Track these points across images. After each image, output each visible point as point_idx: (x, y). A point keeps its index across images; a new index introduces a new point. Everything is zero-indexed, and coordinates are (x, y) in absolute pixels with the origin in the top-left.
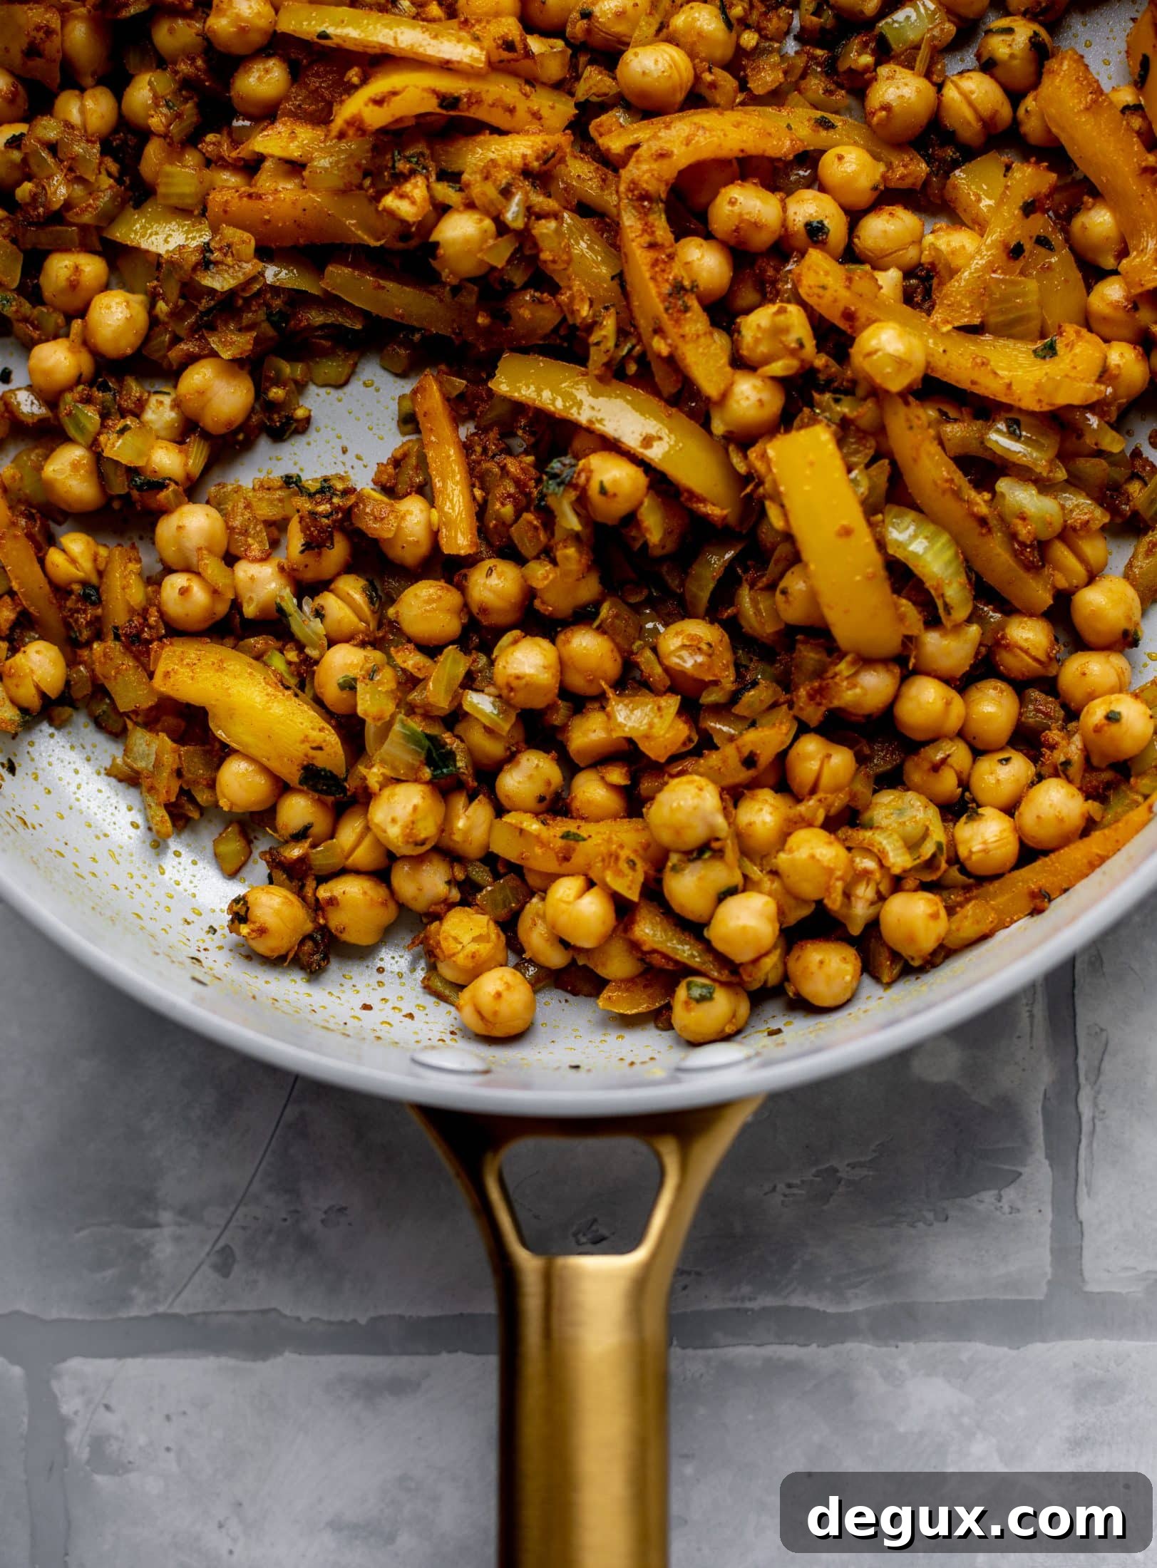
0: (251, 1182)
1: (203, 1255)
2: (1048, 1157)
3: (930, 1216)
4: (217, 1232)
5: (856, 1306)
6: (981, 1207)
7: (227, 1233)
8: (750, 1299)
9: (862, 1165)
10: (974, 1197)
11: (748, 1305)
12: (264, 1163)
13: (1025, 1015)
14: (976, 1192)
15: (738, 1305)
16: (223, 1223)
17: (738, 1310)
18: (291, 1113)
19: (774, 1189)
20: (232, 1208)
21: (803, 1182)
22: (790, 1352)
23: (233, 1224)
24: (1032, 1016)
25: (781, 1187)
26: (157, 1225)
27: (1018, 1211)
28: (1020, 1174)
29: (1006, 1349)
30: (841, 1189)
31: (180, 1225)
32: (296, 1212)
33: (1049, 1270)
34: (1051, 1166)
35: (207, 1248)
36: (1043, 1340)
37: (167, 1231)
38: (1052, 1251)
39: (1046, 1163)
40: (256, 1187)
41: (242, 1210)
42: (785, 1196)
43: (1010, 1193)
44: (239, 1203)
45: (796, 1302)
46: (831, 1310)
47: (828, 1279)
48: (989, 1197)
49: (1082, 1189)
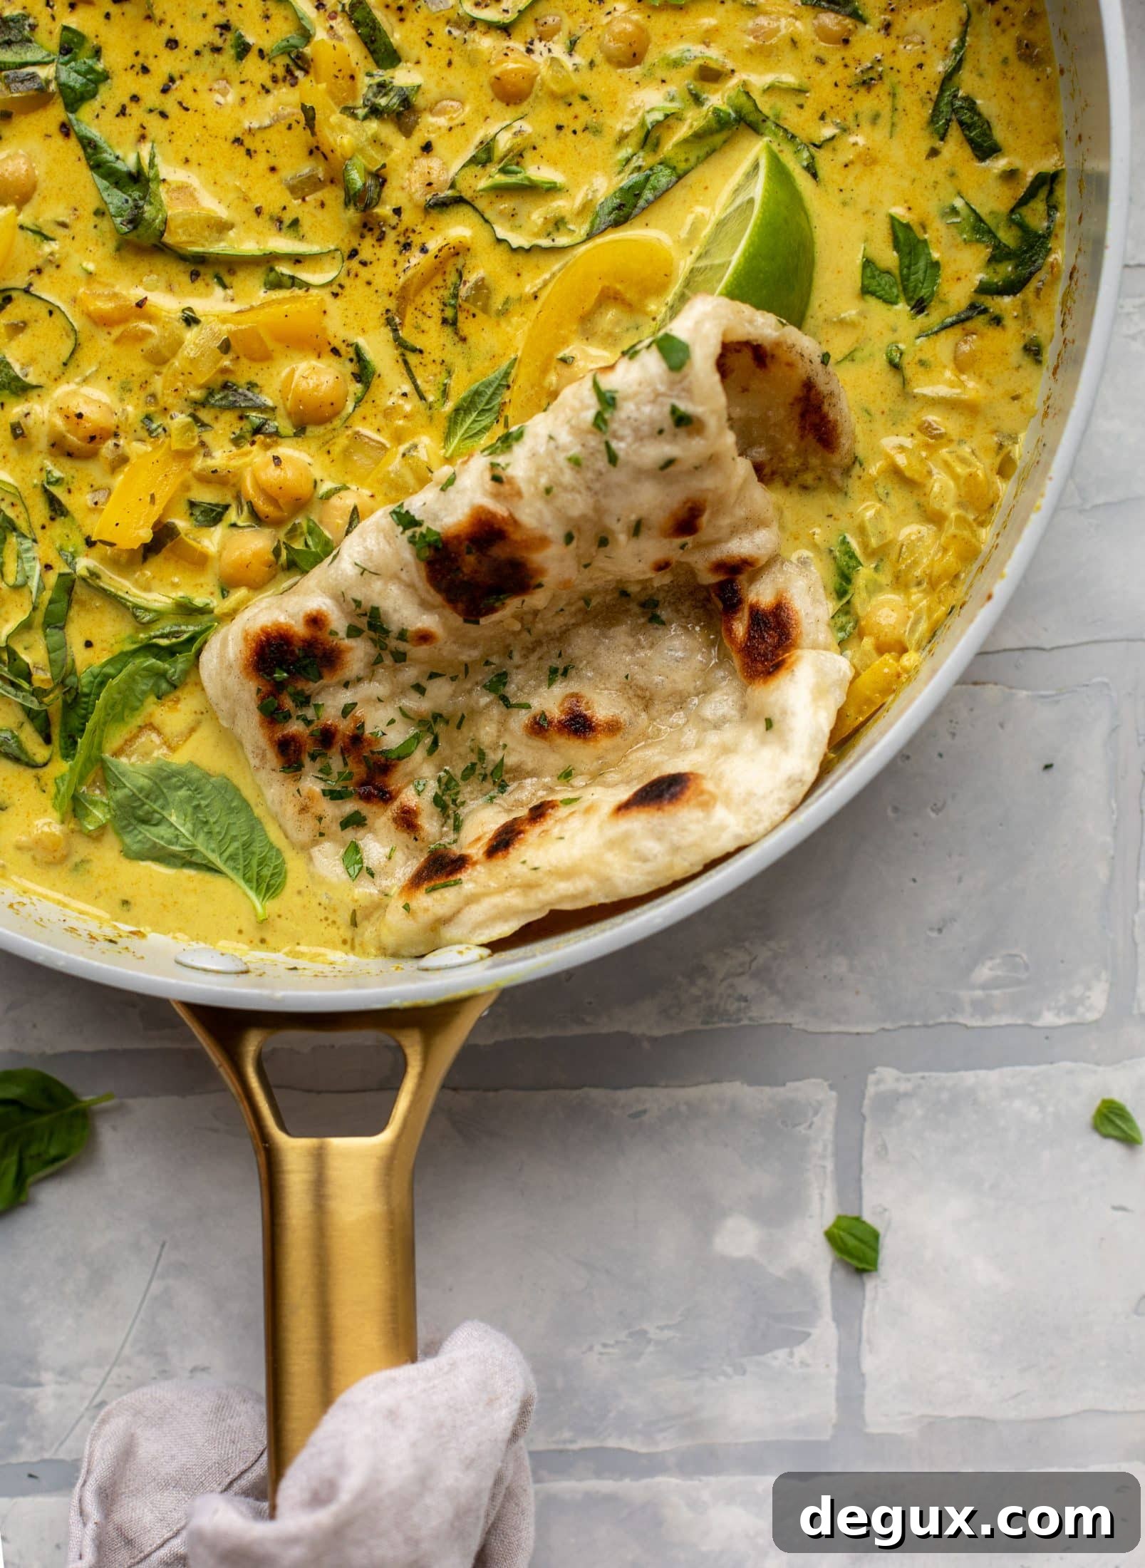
0: (122, 1348)
1: (82, 1409)
2: (836, 1319)
3: (729, 1370)
4: (97, 1388)
5: (664, 1447)
6: (775, 1363)
7: (104, 1390)
8: (571, 1442)
9: (668, 1327)
10: (769, 1355)
11: (570, 1446)
12: (134, 1332)
13: (816, 1198)
14: (771, 1350)
15: (561, 1447)
16: (99, 1382)
17: (561, 1451)
18: (156, 1287)
19: (591, 1348)
20: (107, 1368)
21: (617, 1342)
22: (606, 1485)
23: (110, 1382)
24: (822, 1198)
25: (598, 1348)
26: (40, 1384)
27: (808, 1366)
28: (809, 1335)
30: (651, 1348)
31: (61, 1384)
32: (165, 1371)
33: (834, 1415)
34: (837, 1327)
35: (86, 1404)
37: (50, 1389)
38: (838, 1399)
39: (833, 1325)
40: (127, 1351)
41: (116, 1370)
42: (601, 1354)
43: (801, 1352)
44: (114, 1364)
45: (612, 1443)
46: (643, 1450)
47: (640, 1426)
48: (782, 1353)
49: (865, 1346)
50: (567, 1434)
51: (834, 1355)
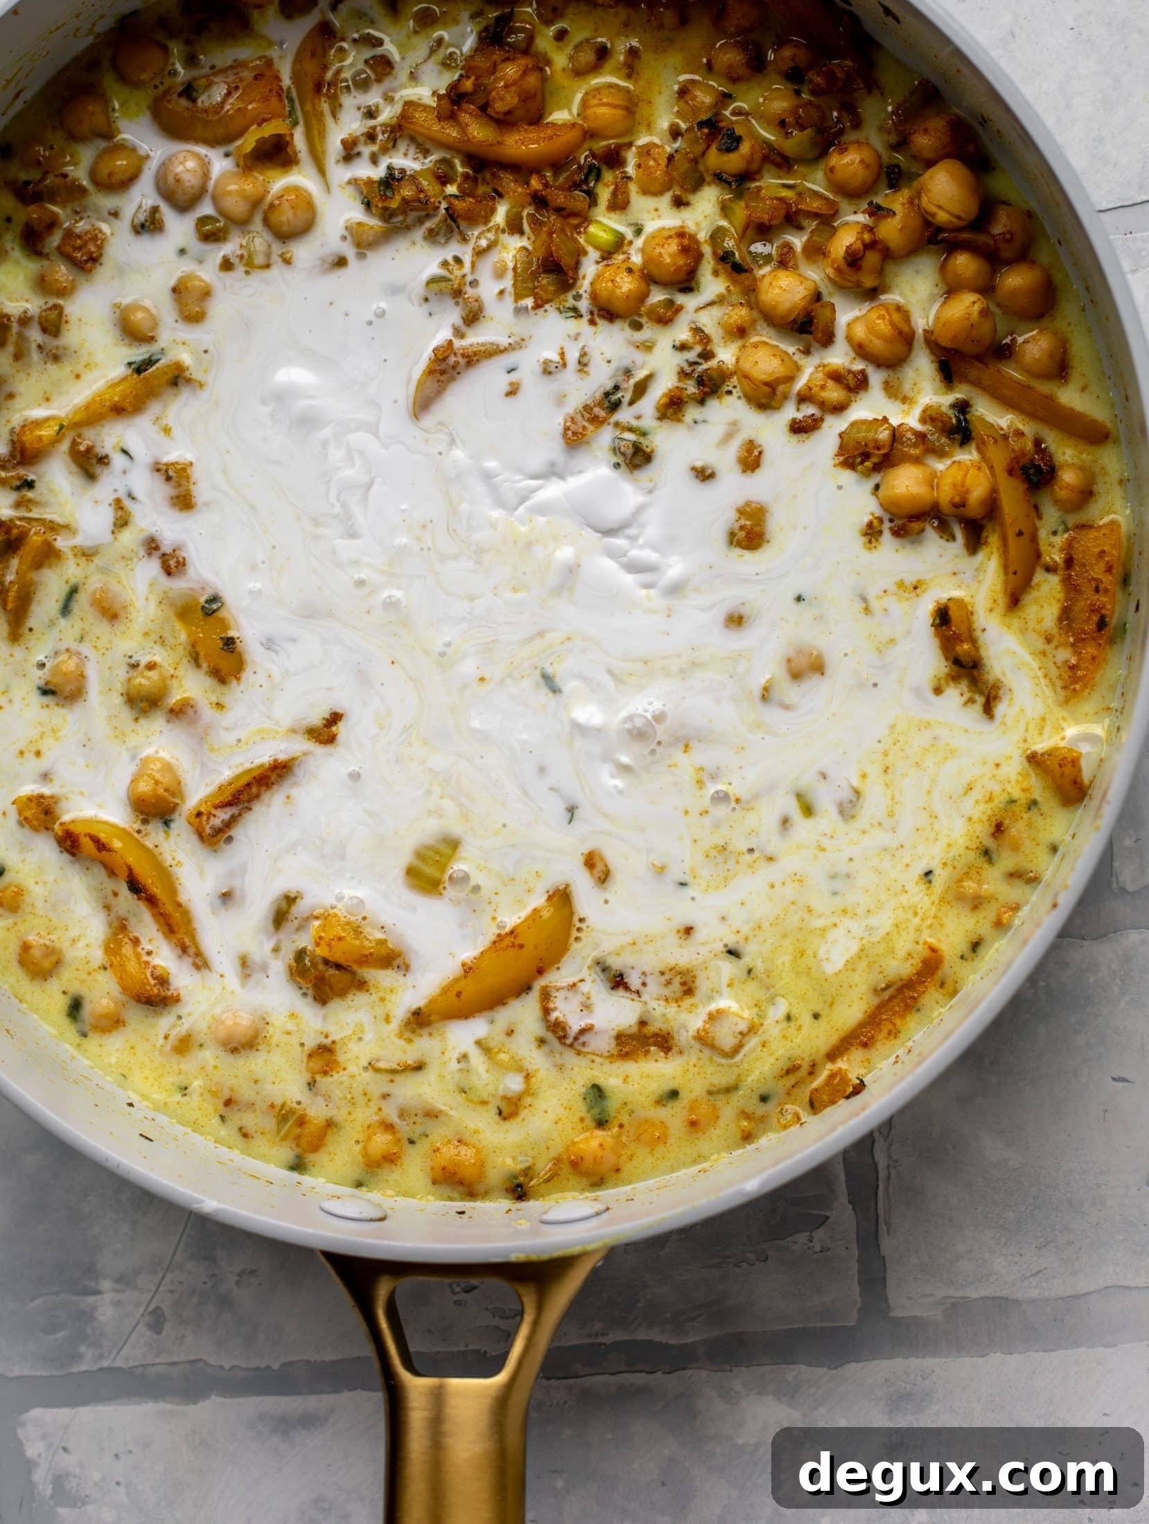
0: (175, 1253)
1: (138, 1316)
2: (852, 1201)
3: (752, 1257)
4: (149, 1296)
5: (693, 1337)
6: (796, 1248)
7: (157, 1296)
8: (603, 1335)
10: (790, 1239)
11: (602, 1340)
12: (185, 1235)
14: (791, 1235)
15: (593, 1340)
16: (153, 1289)
17: (592, 1345)
20: (161, 1275)
22: (639, 1379)
23: (161, 1289)
26: (98, 1292)
27: (828, 1249)
28: (828, 1218)
29: (825, 1370)
31: (118, 1291)
32: (213, 1275)
33: (858, 1299)
34: (854, 1209)
35: (141, 1310)
36: (857, 1361)
37: (107, 1297)
38: (860, 1284)
39: (850, 1207)
40: (179, 1256)
41: (169, 1276)
43: (820, 1234)
44: (167, 1271)
45: (642, 1335)
46: (673, 1341)
47: (668, 1315)
48: (802, 1238)
49: (883, 1228)
50: (598, 1326)
51: (853, 1236)
